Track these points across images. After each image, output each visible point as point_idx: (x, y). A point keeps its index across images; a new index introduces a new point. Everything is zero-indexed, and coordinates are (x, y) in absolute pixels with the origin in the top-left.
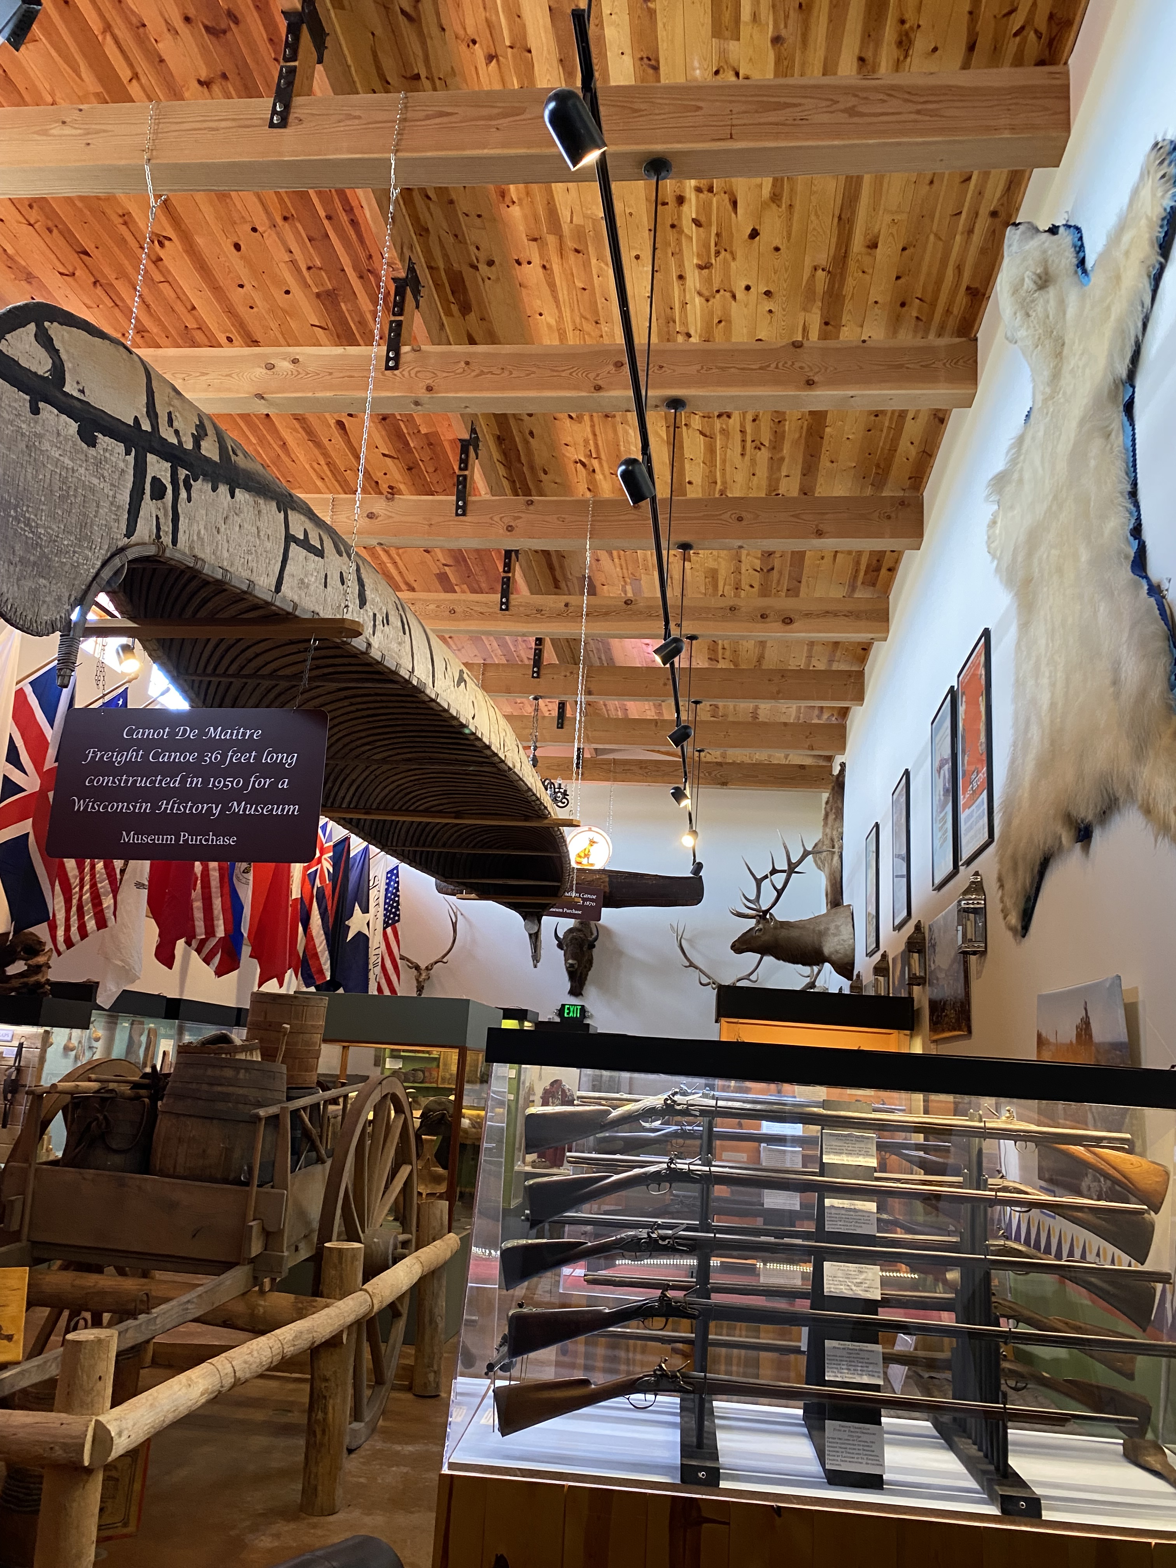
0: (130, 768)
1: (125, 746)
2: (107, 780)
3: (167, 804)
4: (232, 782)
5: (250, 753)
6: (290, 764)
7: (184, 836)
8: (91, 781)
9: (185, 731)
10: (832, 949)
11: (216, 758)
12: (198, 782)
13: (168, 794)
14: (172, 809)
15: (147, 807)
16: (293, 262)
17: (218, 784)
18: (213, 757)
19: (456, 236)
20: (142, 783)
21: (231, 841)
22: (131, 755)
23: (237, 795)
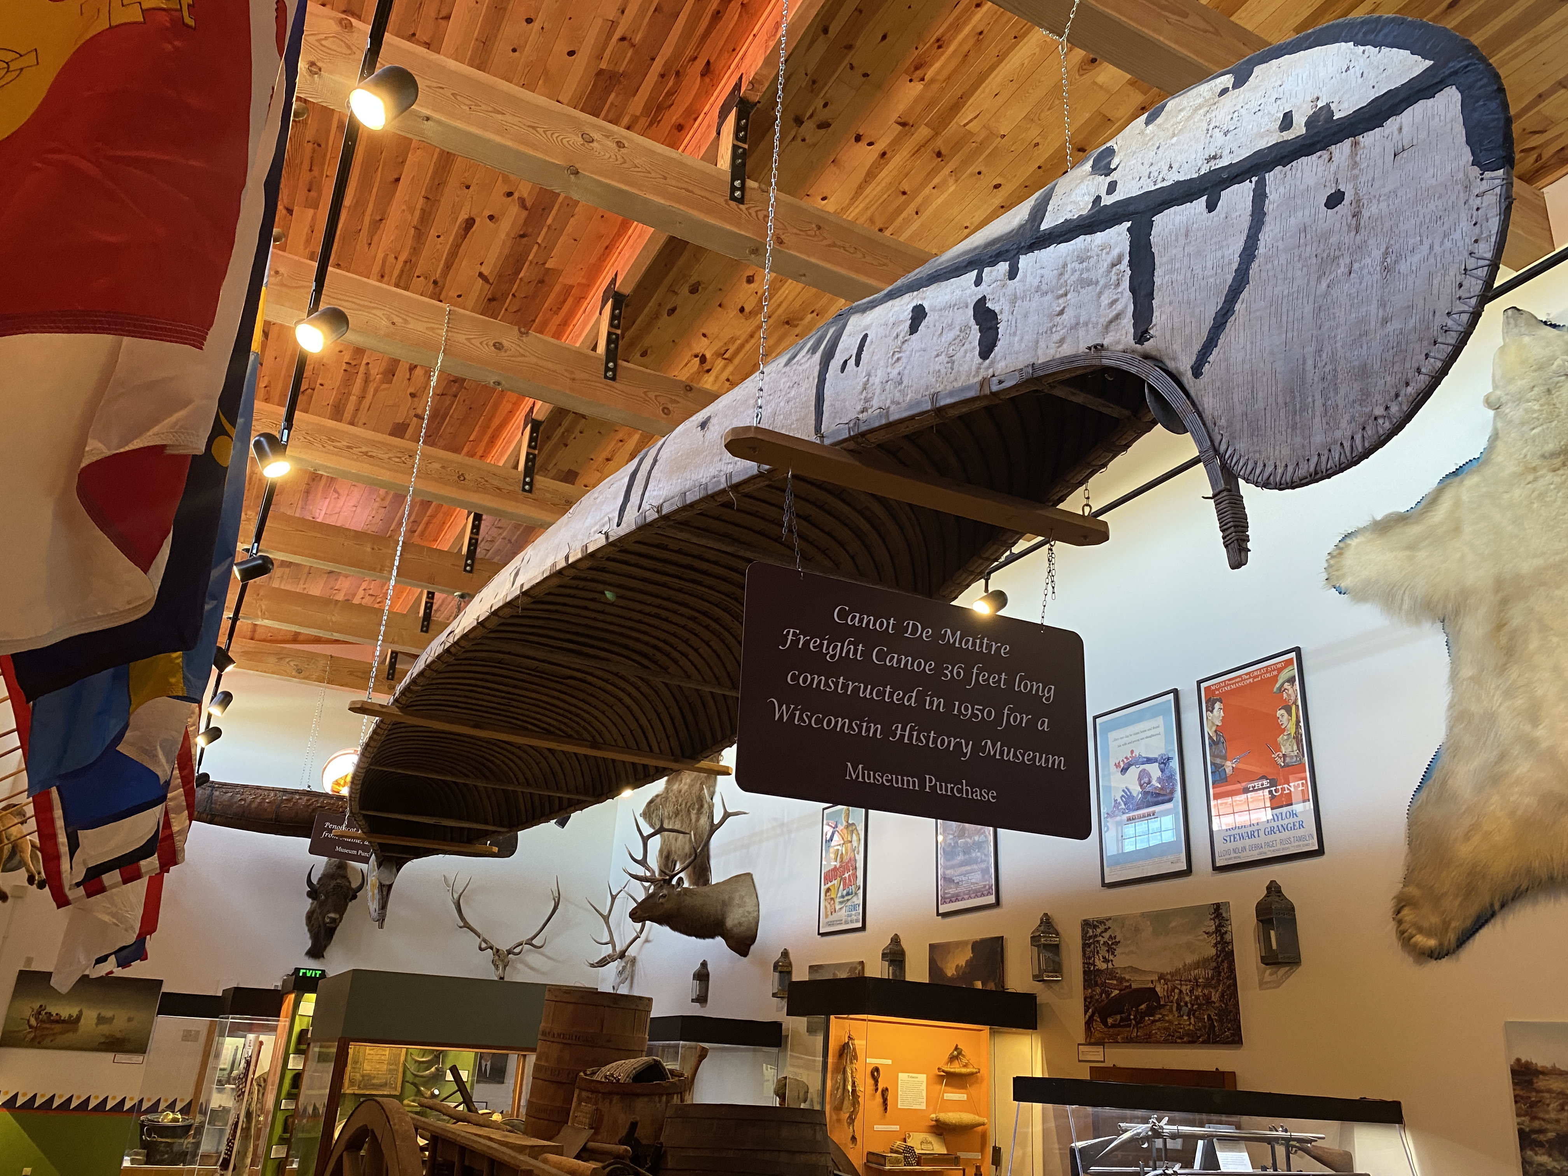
0: (844, 666)
1: (840, 633)
2: (818, 680)
3: (904, 729)
4: (982, 711)
5: (1000, 675)
6: (1048, 699)
7: (930, 781)
8: (795, 678)
9: (915, 628)
10: (736, 922)
11: (958, 674)
12: (938, 703)
13: (903, 714)
14: (911, 737)
15: (876, 730)
16: (614, 24)
17: (967, 711)
18: (952, 672)
19: (814, 82)
20: (867, 692)
21: (990, 796)
22: (844, 649)
23: (987, 730)
